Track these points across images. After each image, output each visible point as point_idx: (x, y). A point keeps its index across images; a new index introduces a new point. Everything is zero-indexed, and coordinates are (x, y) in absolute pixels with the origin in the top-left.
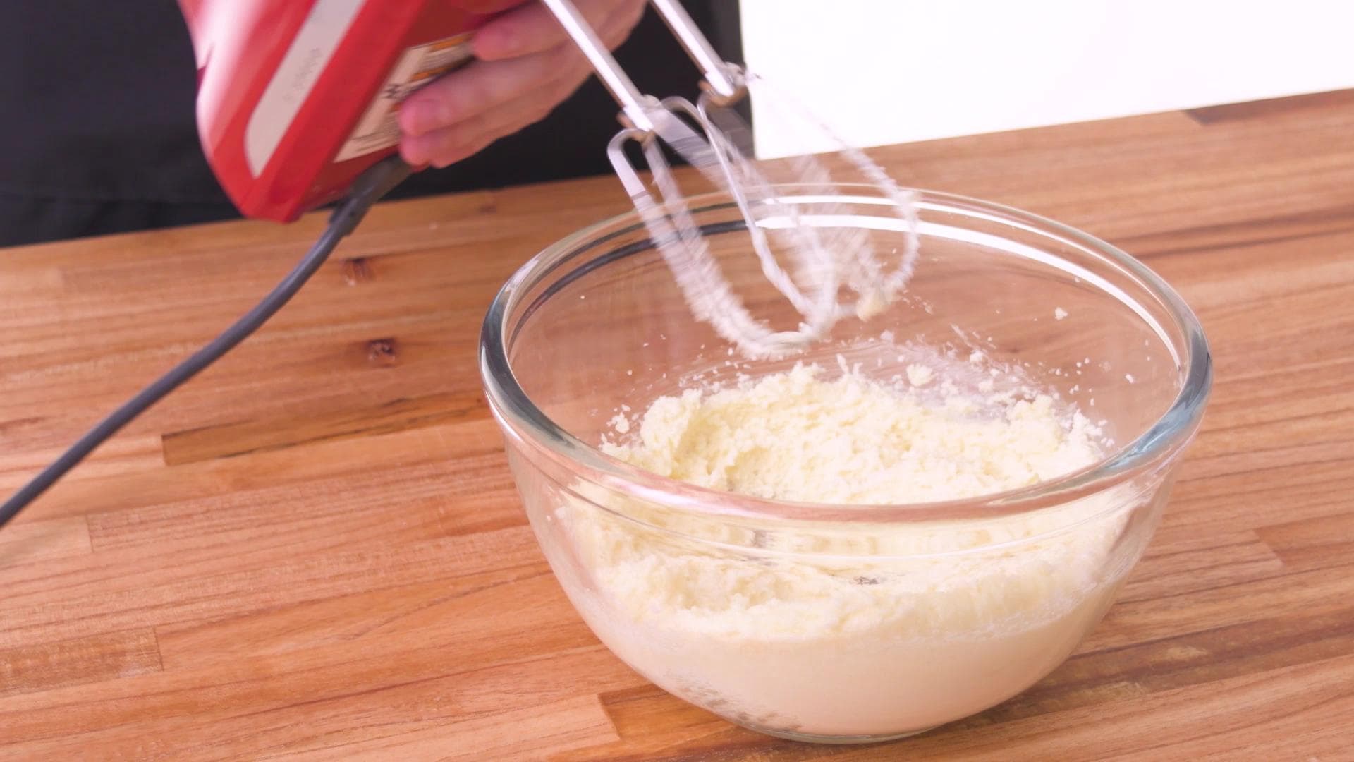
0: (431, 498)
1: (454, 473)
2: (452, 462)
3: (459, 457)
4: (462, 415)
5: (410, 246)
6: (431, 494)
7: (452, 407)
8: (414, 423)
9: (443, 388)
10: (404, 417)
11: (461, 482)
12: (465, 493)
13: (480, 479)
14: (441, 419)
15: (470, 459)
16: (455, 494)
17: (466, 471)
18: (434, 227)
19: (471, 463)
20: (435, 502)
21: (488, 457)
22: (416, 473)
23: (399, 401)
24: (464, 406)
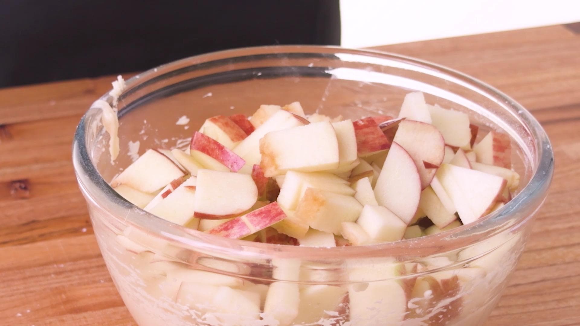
0: (56, 288)
1: (71, 271)
2: (69, 263)
3: (75, 260)
4: (76, 232)
5: (36, 117)
6: (56, 285)
7: (69, 226)
8: (43, 237)
9: (62, 214)
10: (36, 233)
11: (77, 277)
12: (79, 284)
13: (89, 275)
14: (62, 234)
15: (82, 262)
16: (72, 285)
17: (80, 269)
18: (53, 103)
19: (82, 264)
20: (59, 291)
21: (95, 260)
22: (45, 271)
23: (33, 222)
24: (77, 225)
